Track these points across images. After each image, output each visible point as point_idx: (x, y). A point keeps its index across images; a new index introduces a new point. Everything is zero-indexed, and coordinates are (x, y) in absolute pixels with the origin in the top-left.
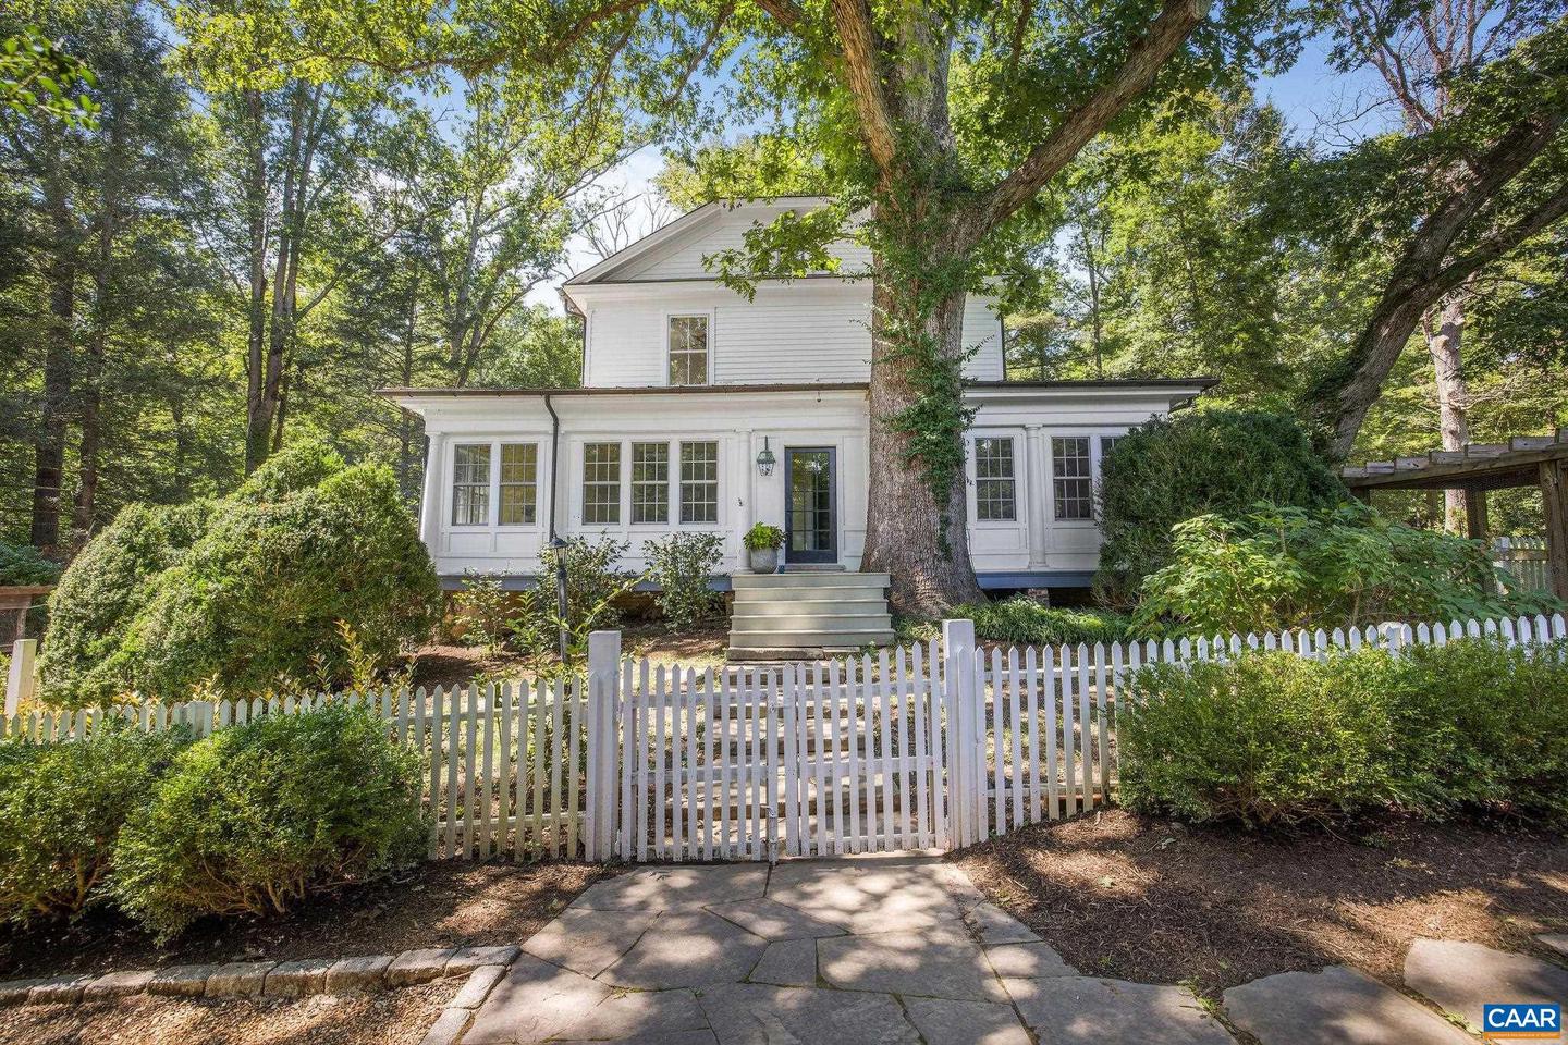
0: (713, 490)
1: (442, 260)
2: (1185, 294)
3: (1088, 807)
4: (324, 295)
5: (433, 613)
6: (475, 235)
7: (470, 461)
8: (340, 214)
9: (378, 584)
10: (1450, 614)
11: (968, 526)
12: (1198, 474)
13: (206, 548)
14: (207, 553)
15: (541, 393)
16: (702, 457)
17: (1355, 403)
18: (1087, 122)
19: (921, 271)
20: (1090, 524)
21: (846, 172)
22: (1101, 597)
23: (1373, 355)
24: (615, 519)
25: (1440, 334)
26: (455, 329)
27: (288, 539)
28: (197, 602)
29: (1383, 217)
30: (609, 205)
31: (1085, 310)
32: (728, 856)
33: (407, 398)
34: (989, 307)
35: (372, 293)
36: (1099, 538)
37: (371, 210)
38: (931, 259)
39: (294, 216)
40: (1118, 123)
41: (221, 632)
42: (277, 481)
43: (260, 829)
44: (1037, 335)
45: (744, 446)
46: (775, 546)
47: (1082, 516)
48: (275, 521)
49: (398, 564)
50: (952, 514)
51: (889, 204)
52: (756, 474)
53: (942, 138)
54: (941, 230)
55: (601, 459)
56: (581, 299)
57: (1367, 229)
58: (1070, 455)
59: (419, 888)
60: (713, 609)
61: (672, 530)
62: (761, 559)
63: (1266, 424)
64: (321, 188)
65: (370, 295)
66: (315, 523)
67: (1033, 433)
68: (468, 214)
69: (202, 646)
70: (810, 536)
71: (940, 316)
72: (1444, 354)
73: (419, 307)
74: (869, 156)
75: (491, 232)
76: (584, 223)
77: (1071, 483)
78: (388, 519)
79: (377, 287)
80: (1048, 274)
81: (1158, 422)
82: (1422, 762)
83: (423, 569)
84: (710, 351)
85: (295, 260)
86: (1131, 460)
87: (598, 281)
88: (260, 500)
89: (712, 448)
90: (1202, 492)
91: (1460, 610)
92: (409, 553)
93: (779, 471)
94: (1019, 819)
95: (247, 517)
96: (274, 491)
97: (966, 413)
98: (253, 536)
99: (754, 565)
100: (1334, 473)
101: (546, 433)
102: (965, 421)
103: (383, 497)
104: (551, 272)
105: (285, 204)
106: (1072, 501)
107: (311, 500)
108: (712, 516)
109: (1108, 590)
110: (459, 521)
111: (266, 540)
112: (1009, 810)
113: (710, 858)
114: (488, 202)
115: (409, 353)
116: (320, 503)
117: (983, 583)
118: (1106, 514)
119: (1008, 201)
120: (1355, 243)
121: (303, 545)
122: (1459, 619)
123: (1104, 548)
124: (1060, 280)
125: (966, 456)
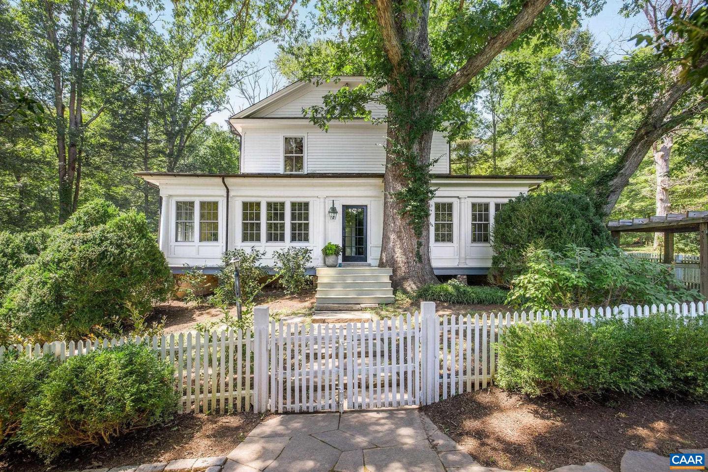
0: (307, 225)
1: (162, 100)
2: (539, 128)
3: (484, 386)
4: (98, 115)
5: (168, 287)
6: (179, 85)
7: (184, 209)
8: (104, 71)
9: (141, 273)
10: (652, 300)
11: (430, 245)
12: (540, 224)
13: (47, 255)
14: (48, 259)
15: (220, 176)
16: (301, 210)
17: (616, 188)
18: (497, 45)
19: (411, 120)
20: (488, 245)
21: (376, 66)
22: (491, 280)
23: (627, 164)
24: (258, 239)
25: (660, 151)
26: (171, 136)
27: (92, 252)
28: (45, 283)
29: (639, 94)
30: (250, 72)
31: (490, 134)
32: (320, 410)
33: (150, 177)
34: (444, 137)
35: (125, 115)
36: (492, 253)
37: (121, 69)
38: (417, 114)
39: (77, 69)
40: (512, 46)
41: (59, 298)
42: (84, 222)
43: (98, 407)
44: (466, 148)
45: (322, 205)
46: (337, 254)
47: (484, 241)
48: (84, 242)
49: (150, 263)
50: (423, 240)
51: (397, 85)
52: (328, 218)
53: (424, 50)
54: (422, 99)
55: (250, 209)
56: (239, 126)
57: (630, 100)
58: (480, 211)
59: (175, 429)
60: (307, 284)
61: (286, 245)
62: (331, 260)
63: (574, 200)
64: (91, 56)
65: (124, 117)
66: (106, 243)
67: (463, 200)
68: (174, 74)
69: (49, 306)
70: (354, 250)
71: (420, 143)
72: (660, 162)
73: (150, 124)
74: (388, 60)
75: (188, 84)
76: (237, 81)
77: (480, 225)
78: (144, 240)
79: (127, 112)
80: (471, 115)
81: (523, 197)
82: (634, 372)
83: (162, 265)
84: (305, 155)
85: (80, 95)
86: (509, 216)
87: (247, 117)
88: (76, 231)
89: (307, 205)
90: (541, 233)
91: (657, 298)
92: (154, 257)
93: (339, 216)
94: (453, 392)
95: (69, 240)
96: (82, 226)
97: (431, 192)
98: (73, 250)
99: (327, 263)
100: (604, 224)
101: (223, 196)
102: (430, 195)
103: (141, 229)
104: (221, 107)
105: (71, 64)
106: (480, 234)
107: (103, 231)
108: (306, 239)
109: (495, 277)
110: (179, 240)
111: (80, 252)
112: (449, 388)
113: (312, 411)
114: (185, 68)
115: (146, 148)
116: (108, 233)
117: (436, 272)
118: (495, 242)
119: (456, 85)
120: (624, 107)
121: (100, 255)
122: (656, 303)
123: (494, 258)
124: (478, 119)
125: (430, 212)
